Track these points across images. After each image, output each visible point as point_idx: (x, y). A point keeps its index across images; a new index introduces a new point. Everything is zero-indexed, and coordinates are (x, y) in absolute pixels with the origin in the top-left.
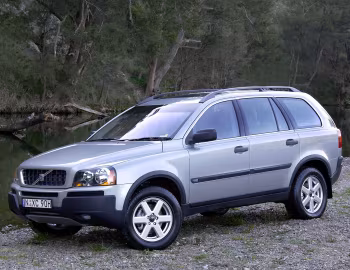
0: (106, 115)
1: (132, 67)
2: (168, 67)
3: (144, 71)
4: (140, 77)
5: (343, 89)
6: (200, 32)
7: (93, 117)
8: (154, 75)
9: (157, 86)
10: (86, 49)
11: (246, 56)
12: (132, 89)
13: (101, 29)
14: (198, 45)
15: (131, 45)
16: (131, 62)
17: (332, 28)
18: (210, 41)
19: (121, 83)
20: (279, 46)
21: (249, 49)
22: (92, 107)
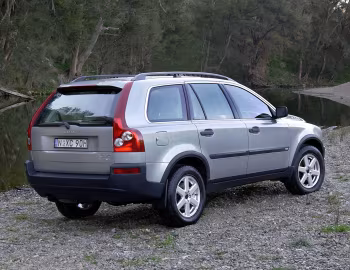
0: (32, 97)
1: (56, 53)
2: (89, 52)
3: (67, 56)
4: (63, 62)
5: (250, 71)
6: (118, 20)
7: (20, 99)
8: (76, 60)
9: (80, 70)
10: (11, 37)
11: (161, 42)
12: (56, 74)
13: (25, 18)
14: (117, 32)
15: (54, 32)
16: (55, 49)
17: (239, 16)
18: (128, 28)
19: (46, 68)
20: (192, 33)
21: (164, 35)
22: (19, 90)
